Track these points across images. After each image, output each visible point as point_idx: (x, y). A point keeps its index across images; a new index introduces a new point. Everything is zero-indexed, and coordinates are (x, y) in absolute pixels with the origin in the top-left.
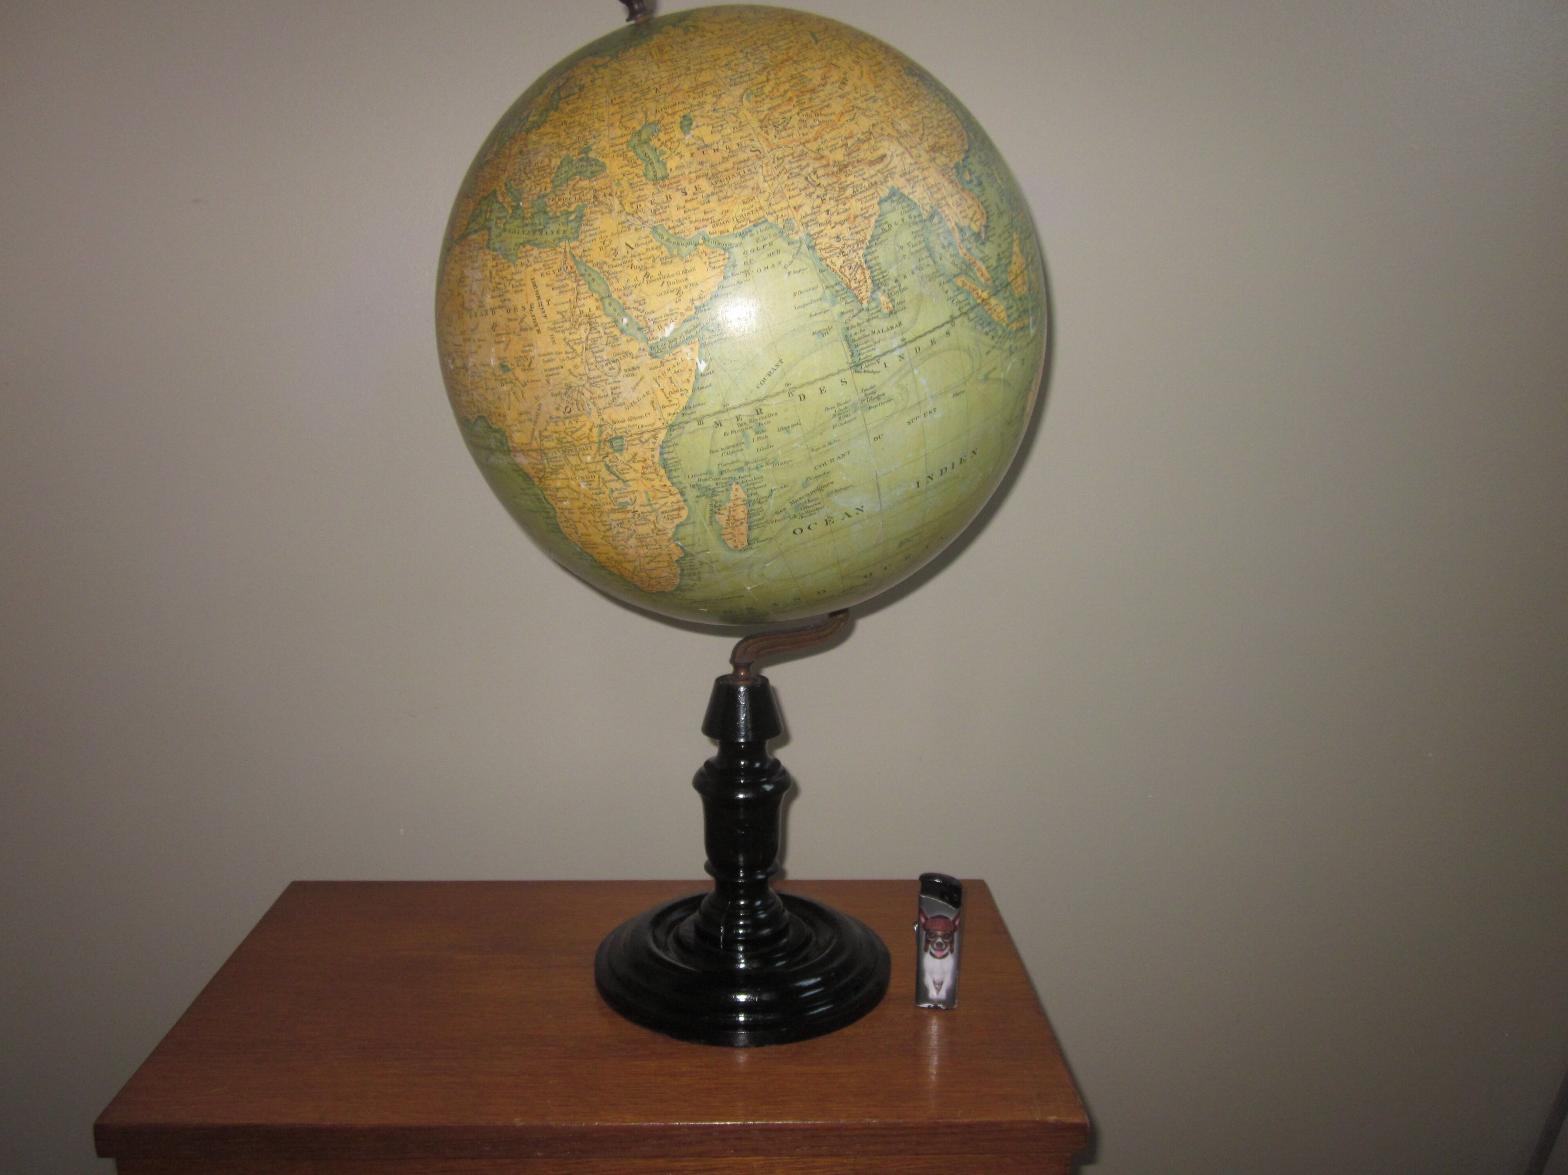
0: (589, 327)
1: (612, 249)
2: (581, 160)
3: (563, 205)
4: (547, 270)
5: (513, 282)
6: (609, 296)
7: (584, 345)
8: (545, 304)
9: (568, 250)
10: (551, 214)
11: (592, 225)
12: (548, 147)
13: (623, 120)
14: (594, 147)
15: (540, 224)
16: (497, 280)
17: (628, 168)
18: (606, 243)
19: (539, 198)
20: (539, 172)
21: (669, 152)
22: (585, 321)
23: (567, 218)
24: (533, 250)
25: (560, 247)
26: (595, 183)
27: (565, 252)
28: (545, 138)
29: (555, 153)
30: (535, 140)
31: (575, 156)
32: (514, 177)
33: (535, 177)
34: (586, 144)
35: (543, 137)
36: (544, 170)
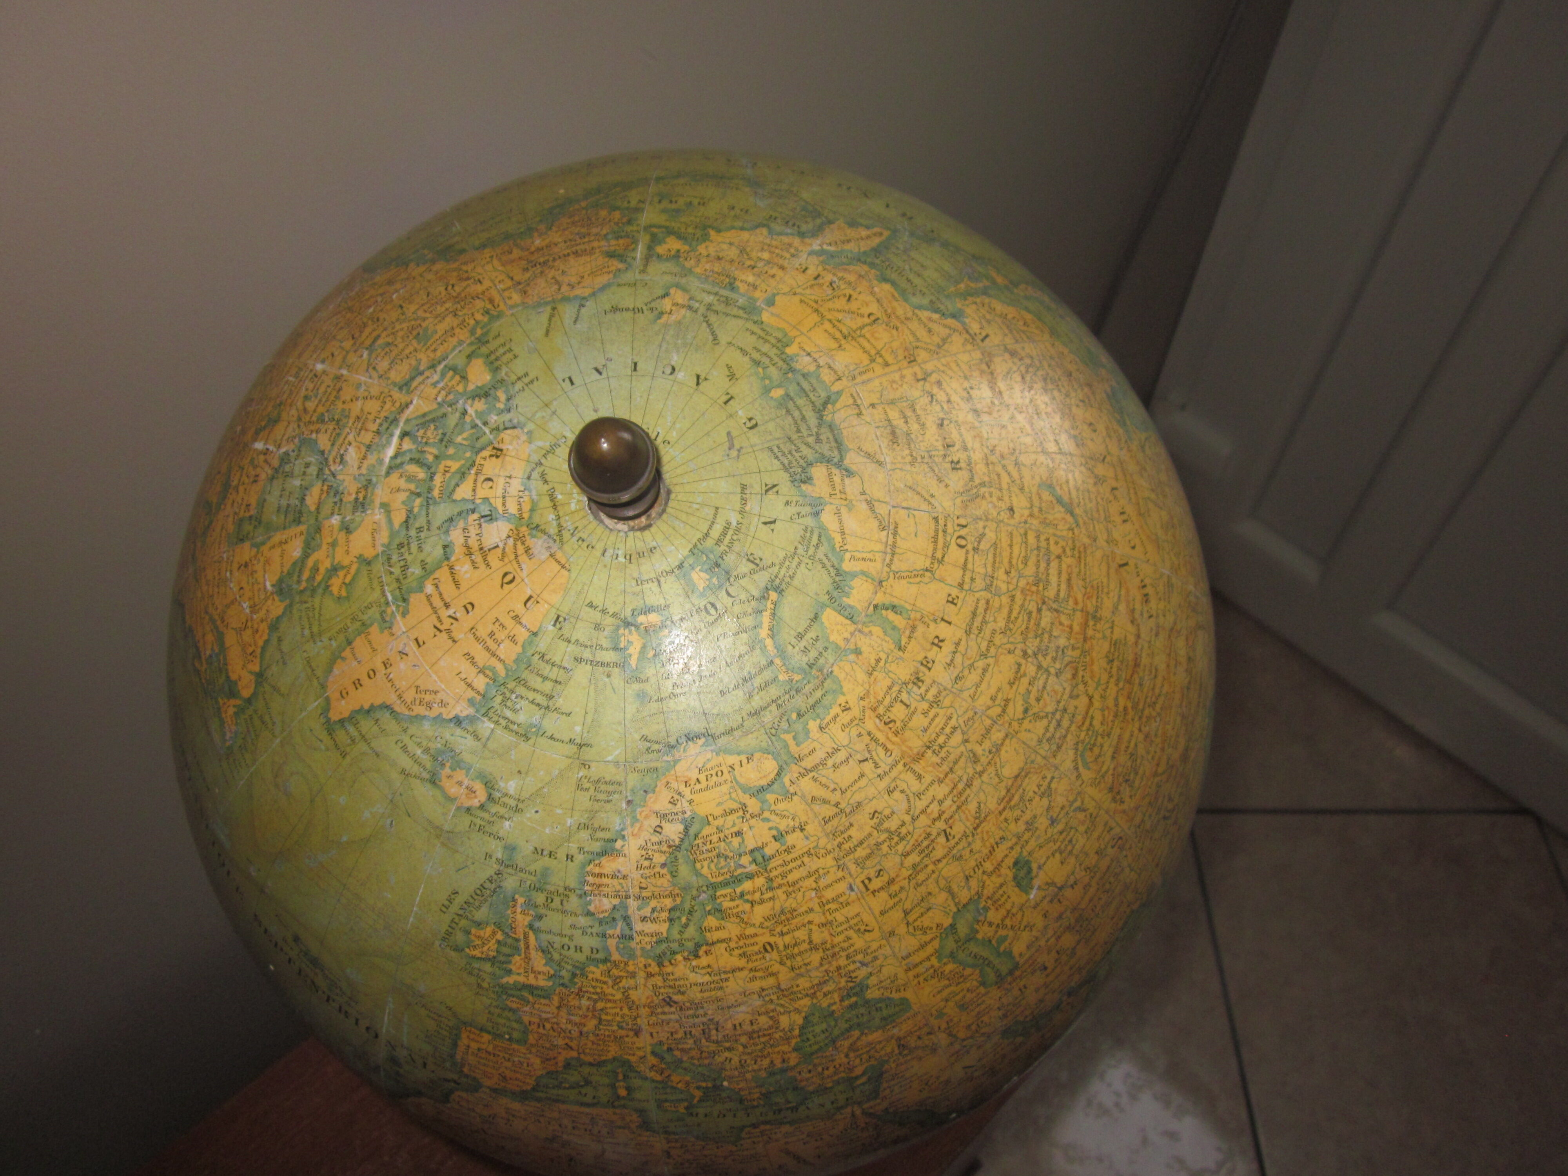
2: (852, 1007)
3: (837, 1073)
9: (859, 1112)
10: (811, 1088)
11: (902, 1076)
12: (754, 996)
13: (911, 918)
14: (873, 981)
15: (789, 1103)
17: (953, 988)
18: (932, 1082)
19: (772, 1074)
20: (751, 1038)
21: (1011, 933)
23: (851, 1085)
24: (778, 1128)
25: (842, 1113)
26: (896, 1030)
27: (854, 1115)
28: (732, 979)
29: (782, 1006)
30: (700, 981)
31: (835, 1003)
32: (680, 1046)
33: (745, 1047)
34: (851, 979)
35: (723, 976)
36: (764, 1035)
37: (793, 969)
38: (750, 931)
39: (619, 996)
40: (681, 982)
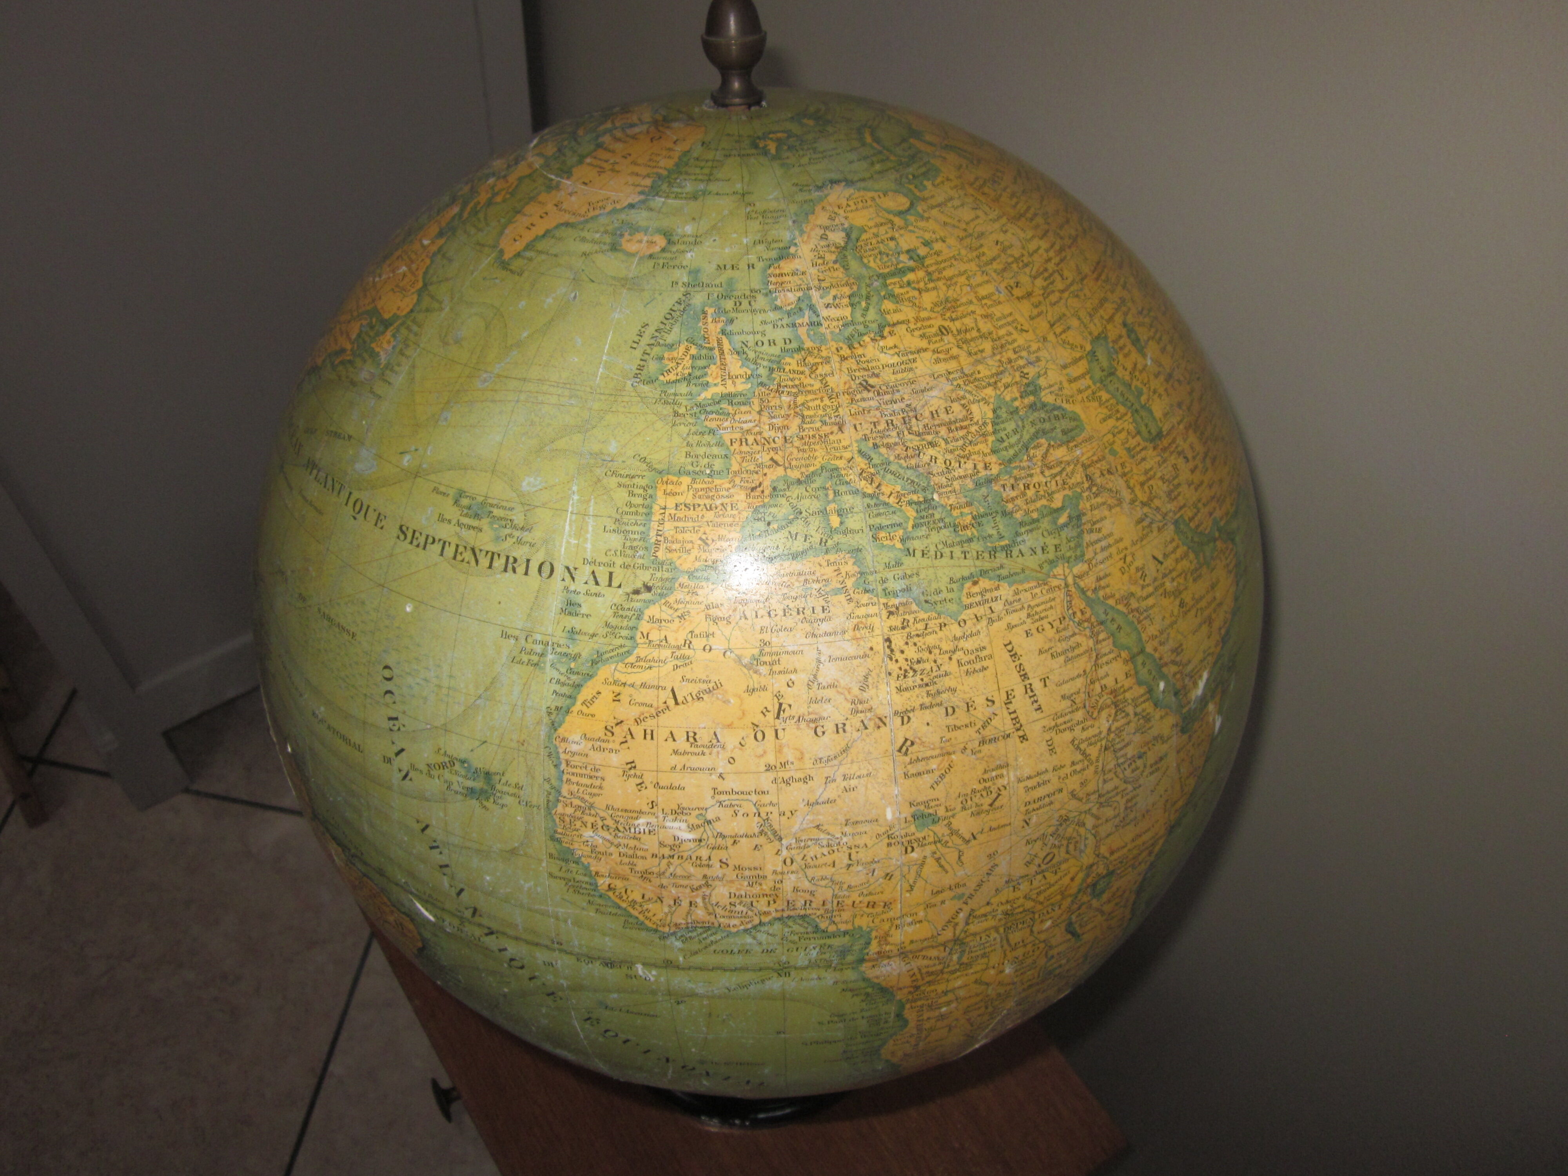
0: (1113, 711)
1: (1138, 569)
2: (1032, 407)
3: (1038, 497)
4: (1037, 624)
5: (959, 655)
6: (1142, 651)
7: (1104, 742)
8: (1037, 685)
9: (1070, 580)
10: (1018, 516)
11: (1100, 530)
12: (943, 380)
15: (1002, 537)
16: (911, 653)
18: (1129, 559)
19: (978, 485)
20: (950, 430)
22: (1109, 702)
23: (1055, 522)
24: (997, 588)
25: (1055, 576)
26: (1078, 452)
27: (1067, 585)
28: (918, 360)
29: (970, 392)
30: (892, 362)
31: (1016, 399)
32: (885, 441)
33: (947, 442)
34: (1024, 375)
35: (911, 357)
36: (962, 428)
37: (970, 354)
38: (924, 314)
39: (817, 385)
40: (874, 364)
